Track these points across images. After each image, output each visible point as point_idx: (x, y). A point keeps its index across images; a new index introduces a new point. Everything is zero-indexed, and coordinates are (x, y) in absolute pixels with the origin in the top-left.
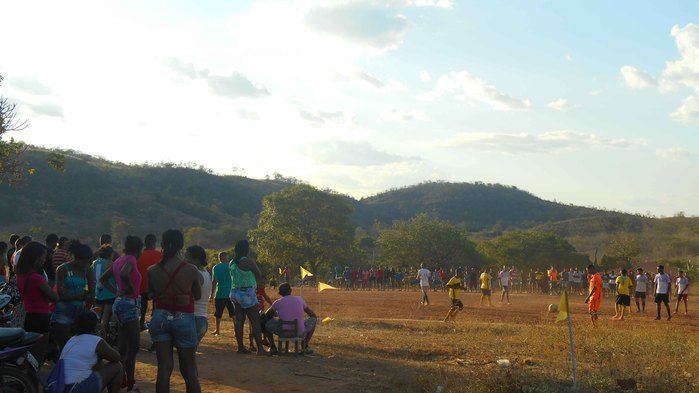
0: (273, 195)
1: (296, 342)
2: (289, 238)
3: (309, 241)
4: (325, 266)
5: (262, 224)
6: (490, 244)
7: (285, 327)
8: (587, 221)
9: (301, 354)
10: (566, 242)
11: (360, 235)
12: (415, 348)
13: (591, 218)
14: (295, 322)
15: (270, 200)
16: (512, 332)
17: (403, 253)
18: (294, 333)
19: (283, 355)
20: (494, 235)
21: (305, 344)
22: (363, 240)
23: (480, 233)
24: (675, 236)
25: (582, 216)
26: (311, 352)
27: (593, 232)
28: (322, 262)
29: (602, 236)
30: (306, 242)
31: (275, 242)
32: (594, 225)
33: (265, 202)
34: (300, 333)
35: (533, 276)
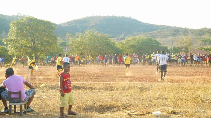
0: (15, 21)
1: (21, 106)
2: (24, 42)
3: (34, 44)
4: (43, 56)
5: (10, 35)
6: (122, 43)
7: (13, 96)
8: (163, 31)
9: (25, 113)
10: (156, 41)
11: (60, 41)
12: (98, 104)
13: (165, 30)
14: (19, 93)
15: (13, 24)
16: (148, 89)
17: (81, 48)
18: (19, 100)
19: (13, 114)
20: (122, 39)
21: (27, 106)
22: (61, 43)
23: (115, 38)
24: (203, 37)
25: (161, 29)
26: (32, 111)
27: (166, 36)
28: (41, 53)
29: (170, 38)
30: (32, 44)
31: (16, 44)
32: (167, 33)
33: (11, 25)
34: (23, 99)
35: (144, 57)
